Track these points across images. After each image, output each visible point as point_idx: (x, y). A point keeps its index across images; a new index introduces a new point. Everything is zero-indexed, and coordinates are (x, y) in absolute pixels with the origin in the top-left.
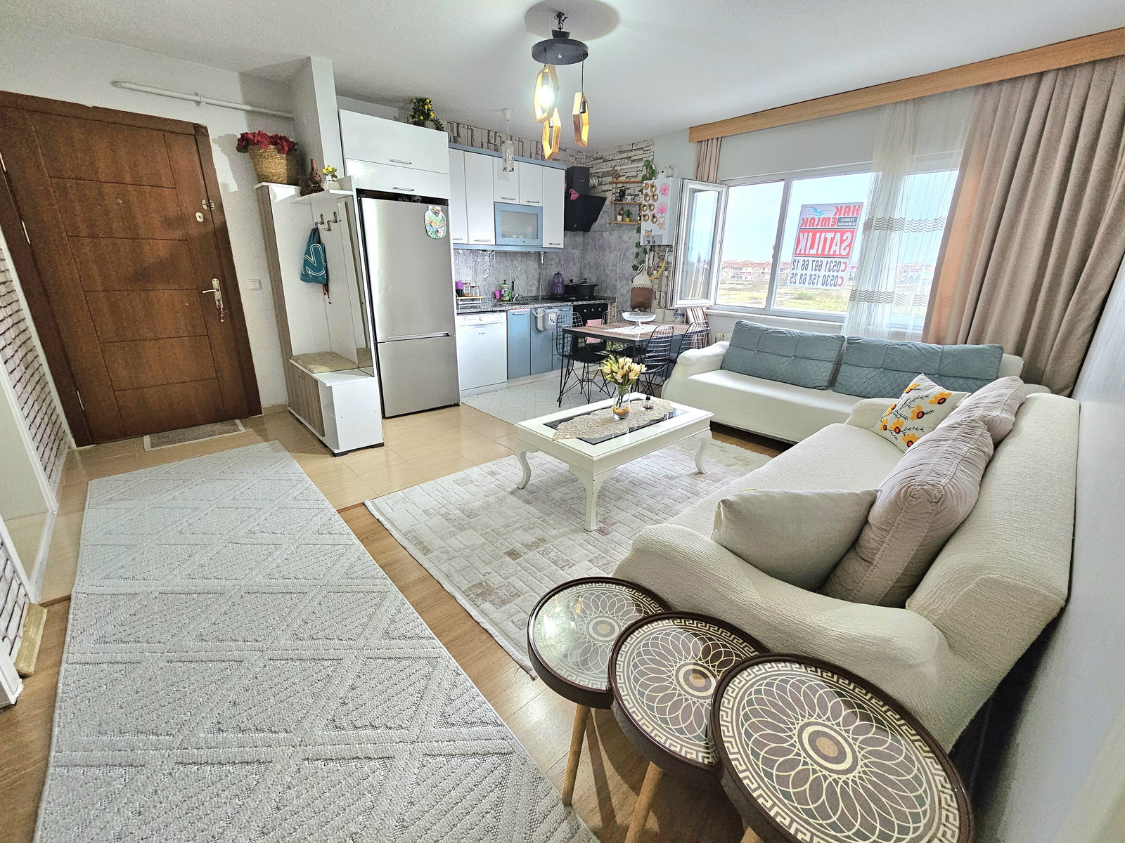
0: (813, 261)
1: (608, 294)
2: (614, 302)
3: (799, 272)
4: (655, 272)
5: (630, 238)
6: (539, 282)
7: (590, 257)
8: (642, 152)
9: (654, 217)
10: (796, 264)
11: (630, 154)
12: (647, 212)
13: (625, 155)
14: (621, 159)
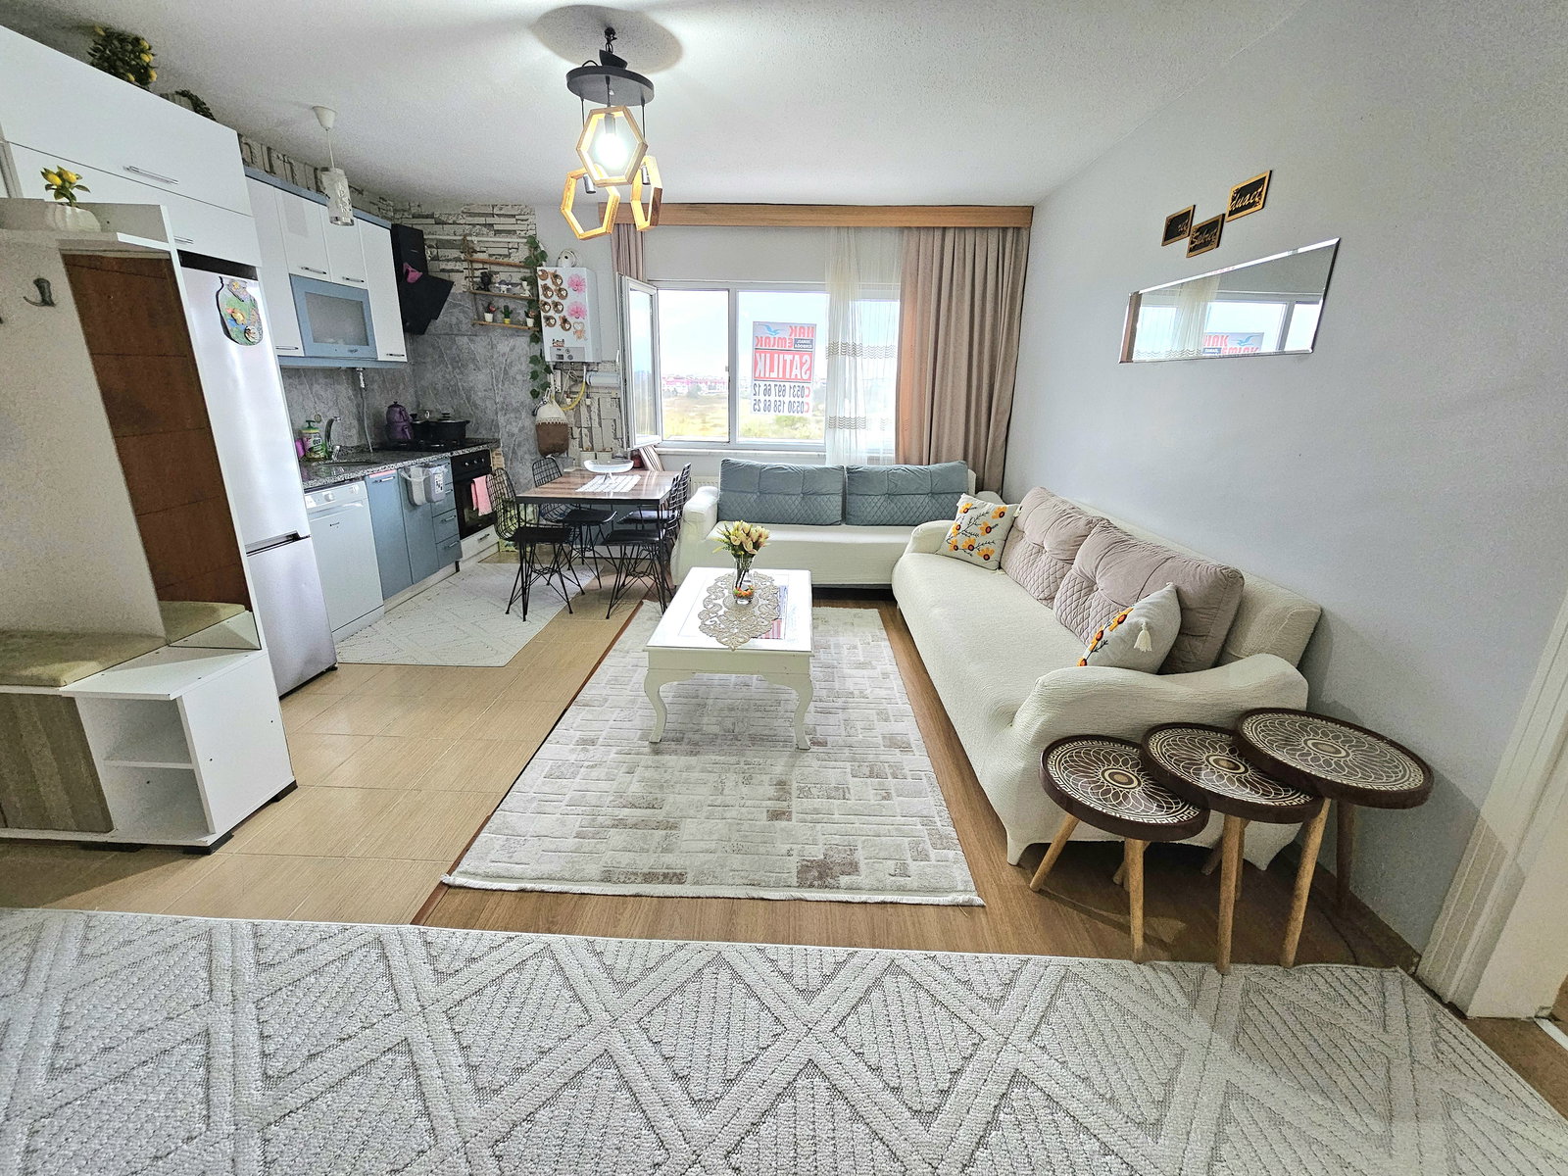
0: (776, 385)
2: (498, 447)
3: (762, 397)
4: (569, 400)
5: (512, 350)
6: (360, 420)
9: (565, 321)
10: (757, 389)
11: (490, 221)
12: (552, 313)
13: (480, 220)
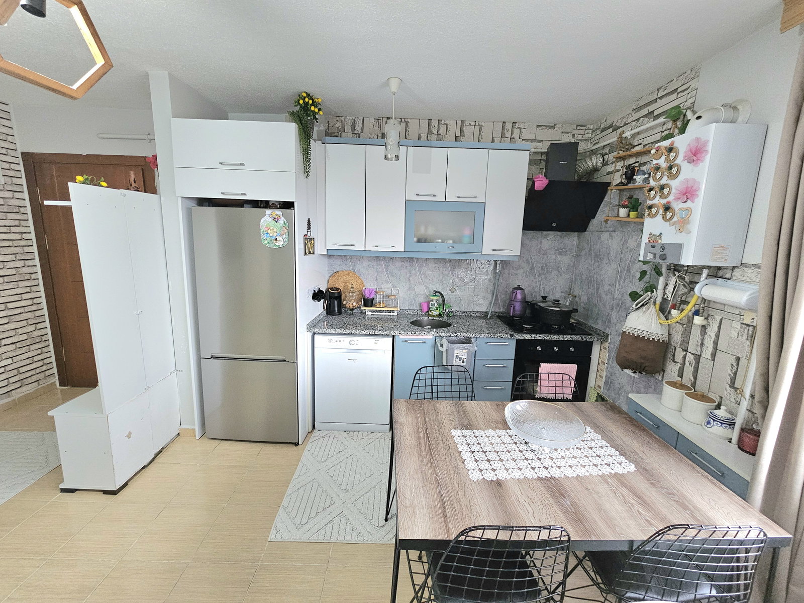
1: (599, 326)
2: (604, 342)
4: (674, 312)
7: (584, 265)
8: (674, 96)
9: (667, 208)
11: (652, 108)
12: (656, 200)
13: (645, 111)
14: (638, 120)
